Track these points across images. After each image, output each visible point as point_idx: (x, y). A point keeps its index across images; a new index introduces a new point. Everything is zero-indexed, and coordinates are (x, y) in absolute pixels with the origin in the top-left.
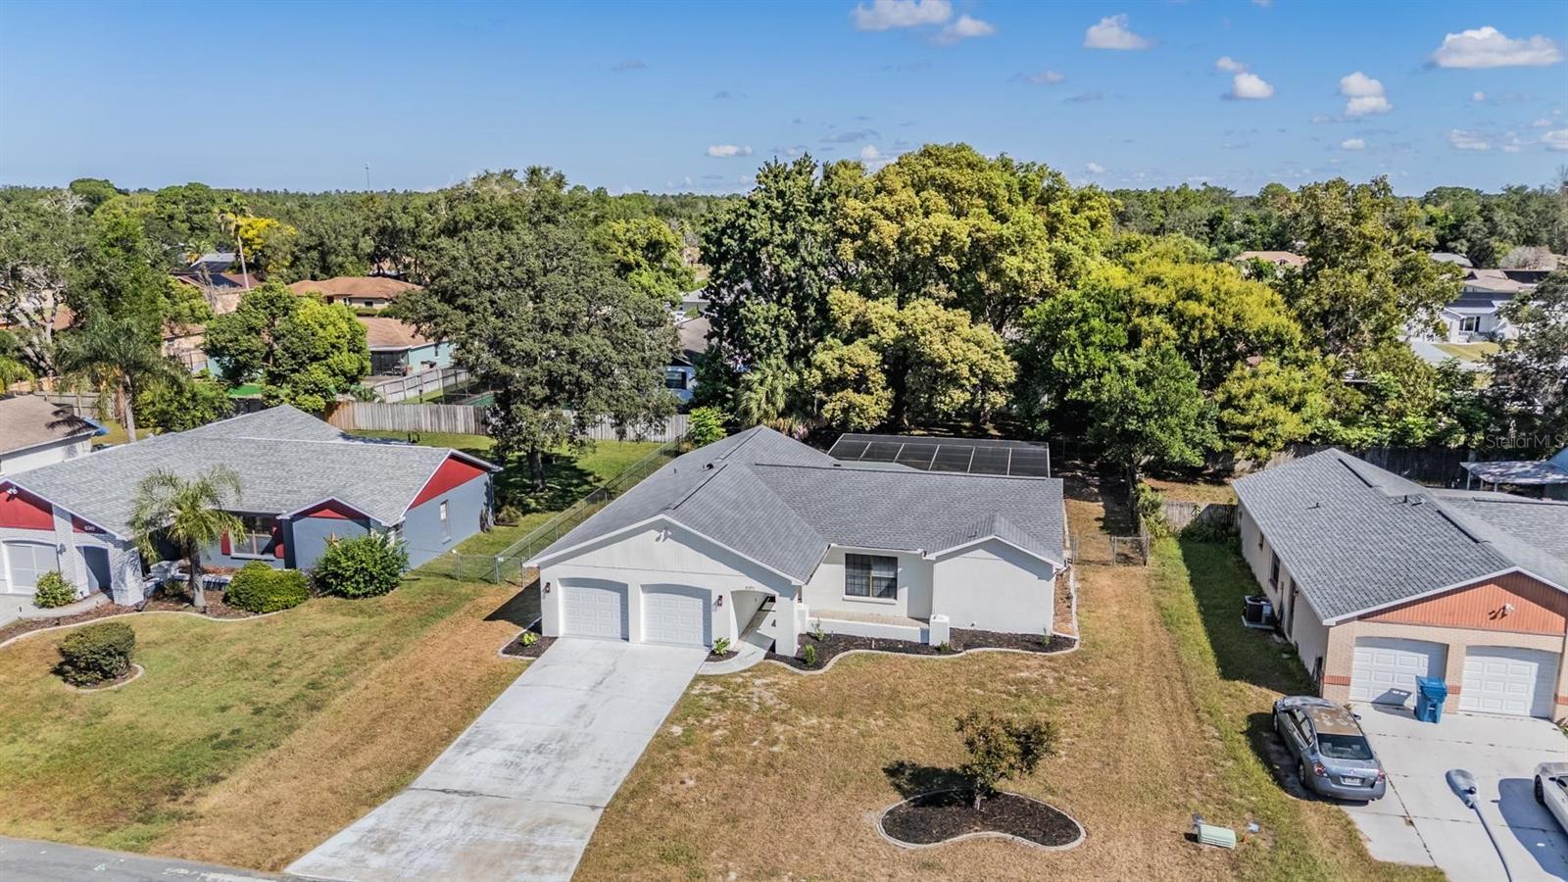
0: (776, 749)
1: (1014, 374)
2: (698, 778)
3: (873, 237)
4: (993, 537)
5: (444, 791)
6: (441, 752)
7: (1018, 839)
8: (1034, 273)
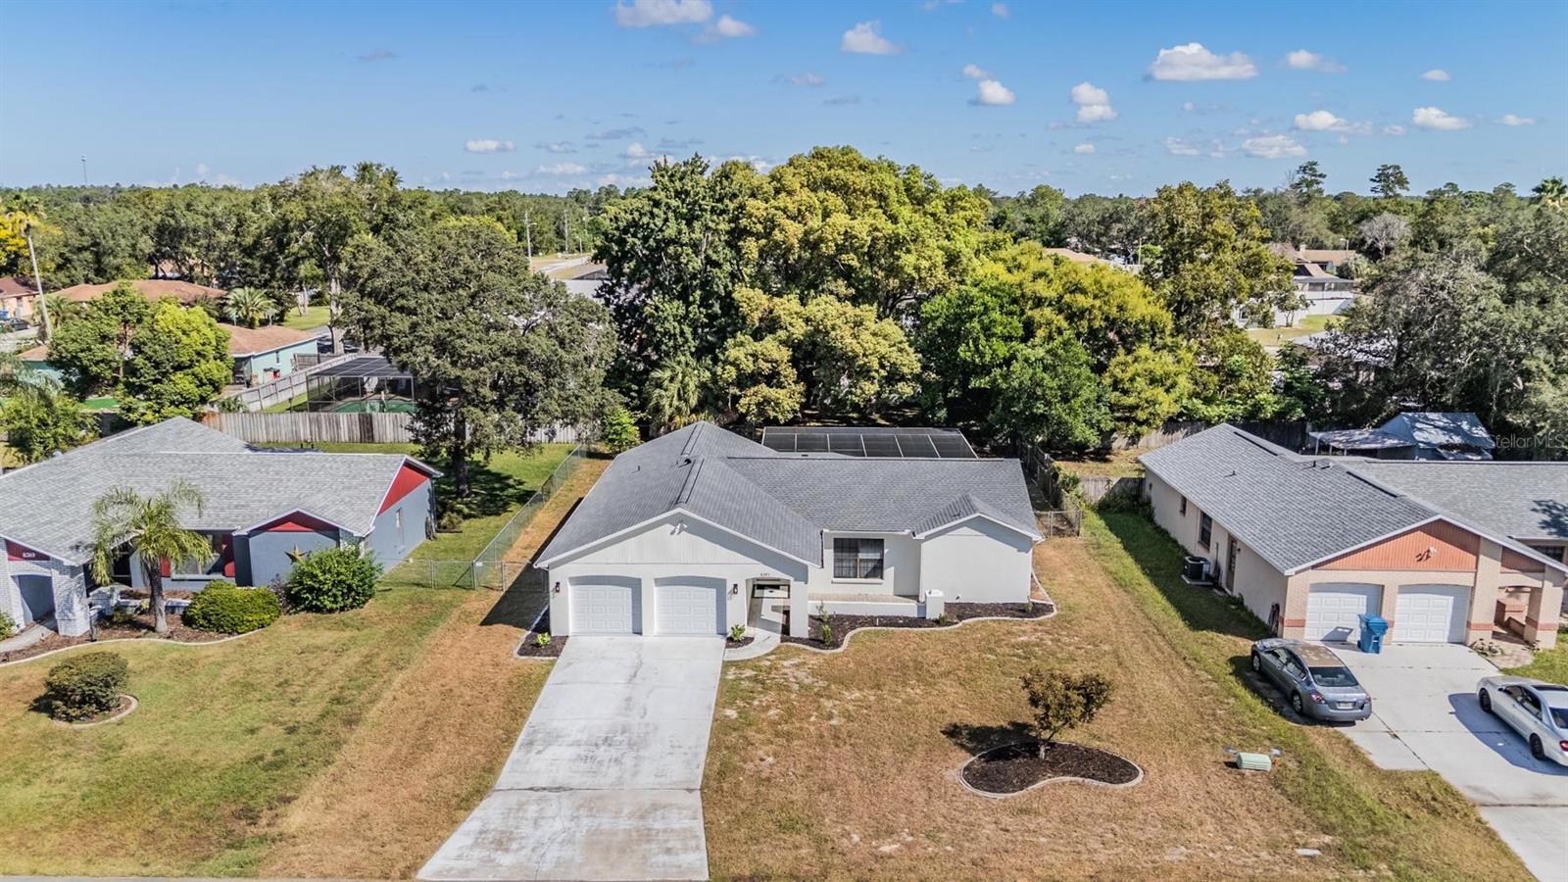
0: (834, 722)
1: (919, 365)
2: (776, 755)
3: (778, 235)
4: (978, 514)
5: (531, 789)
6: (508, 754)
7: (1087, 780)
8: (930, 269)
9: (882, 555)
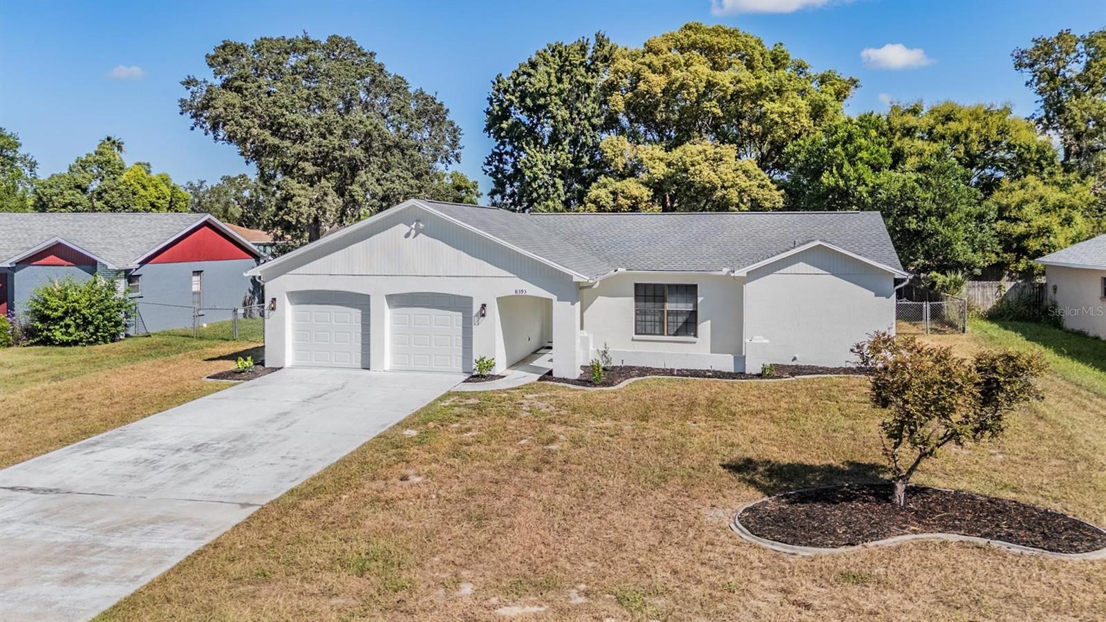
2: (430, 475)
4: (818, 243)
5: (12, 488)
8: (793, 115)
9: (696, 305)
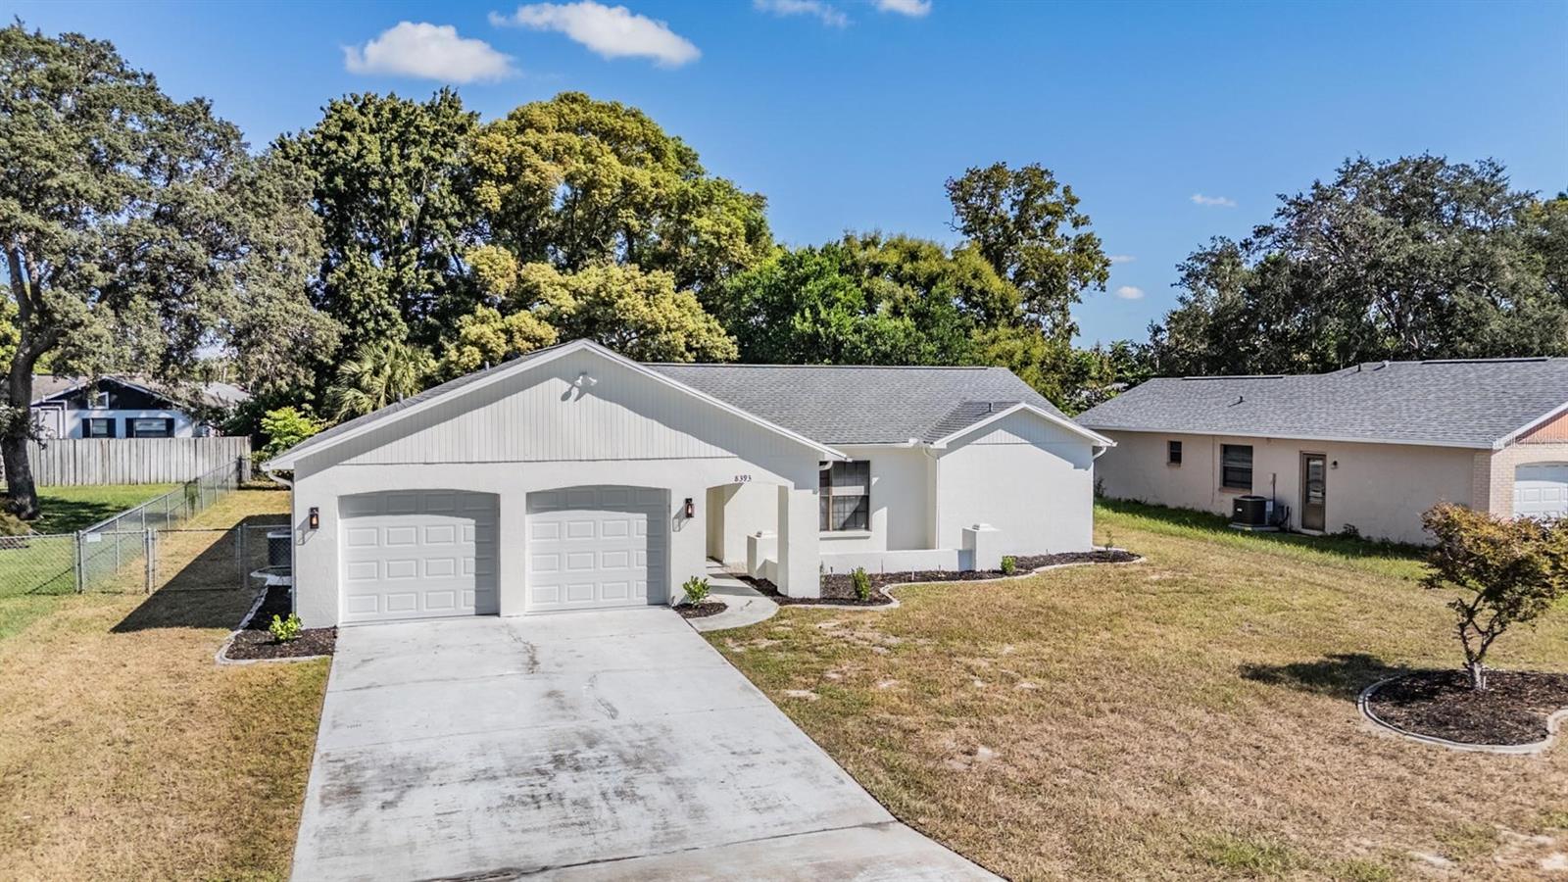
9: (868, 489)
